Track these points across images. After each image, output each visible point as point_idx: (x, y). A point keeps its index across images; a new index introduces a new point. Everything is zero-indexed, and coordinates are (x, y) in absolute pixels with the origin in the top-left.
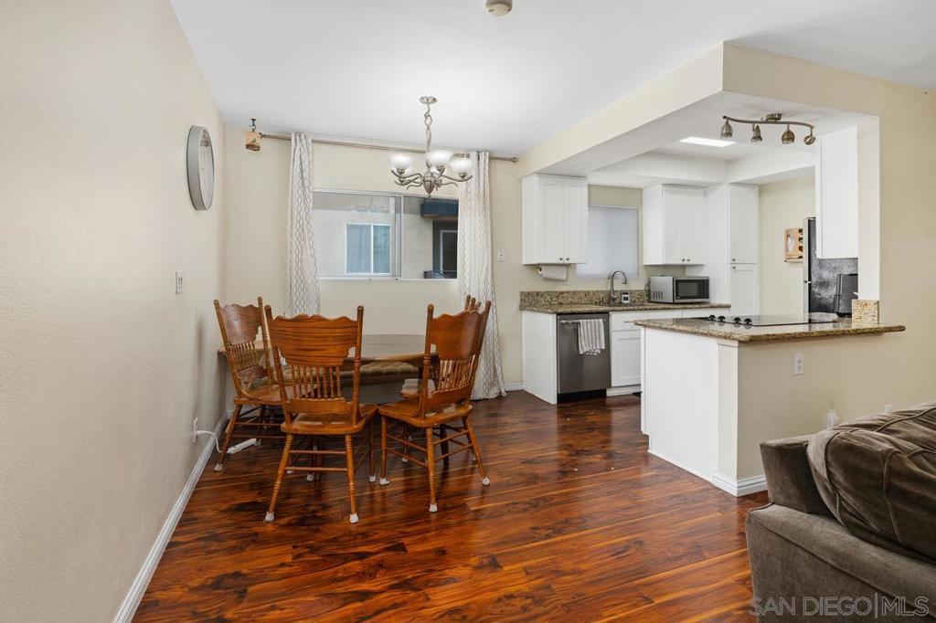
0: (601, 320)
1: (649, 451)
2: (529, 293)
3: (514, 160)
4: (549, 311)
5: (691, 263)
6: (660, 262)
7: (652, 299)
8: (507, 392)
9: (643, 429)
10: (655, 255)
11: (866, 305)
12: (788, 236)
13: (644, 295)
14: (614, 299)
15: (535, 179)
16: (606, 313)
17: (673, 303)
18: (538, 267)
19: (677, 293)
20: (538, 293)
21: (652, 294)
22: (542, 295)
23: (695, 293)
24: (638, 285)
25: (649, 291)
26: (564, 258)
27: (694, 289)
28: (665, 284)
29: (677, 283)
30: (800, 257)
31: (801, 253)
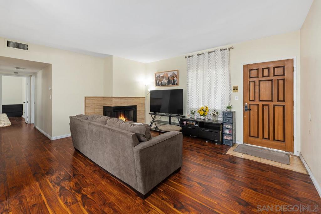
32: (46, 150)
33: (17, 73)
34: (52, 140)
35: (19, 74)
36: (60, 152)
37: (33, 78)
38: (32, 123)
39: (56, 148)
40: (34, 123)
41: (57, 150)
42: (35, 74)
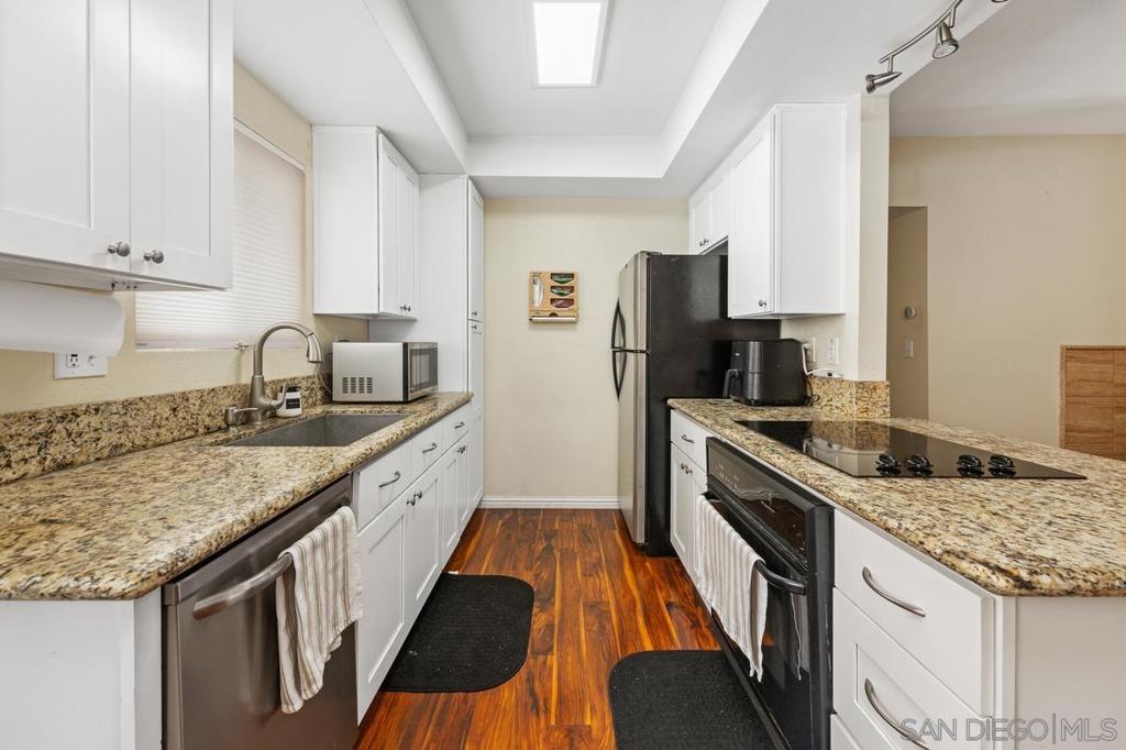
7: (338, 395)
12: (535, 282)
13: (321, 386)
14: (266, 410)
17: (406, 402)
19: (410, 381)
21: (338, 384)
23: (426, 375)
24: (301, 365)
27: (426, 369)
29: (411, 357)
30: (553, 315)
31: (553, 308)
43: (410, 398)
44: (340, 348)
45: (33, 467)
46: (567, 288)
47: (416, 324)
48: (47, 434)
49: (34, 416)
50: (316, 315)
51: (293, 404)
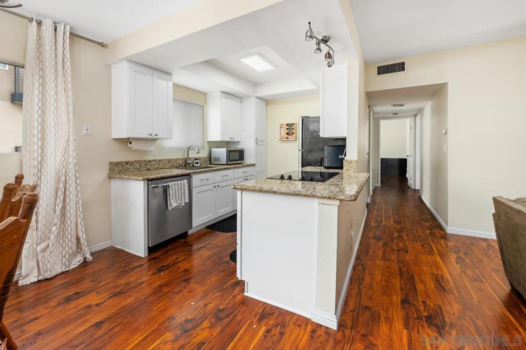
0: (185, 181)
1: (245, 294)
2: (118, 163)
3: (102, 45)
4: (141, 178)
5: (235, 140)
6: (218, 139)
7: (212, 162)
8: (92, 254)
9: (238, 275)
10: (215, 135)
11: (351, 162)
12: (281, 127)
13: (207, 160)
14: (189, 164)
15: (125, 65)
16: (189, 175)
17: (227, 164)
18: (127, 141)
19: (228, 159)
20: (127, 163)
21: (212, 159)
22: (132, 164)
23: (237, 157)
24: (204, 154)
25: (210, 158)
26: (153, 134)
27: (236, 155)
28: (221, 153)
29: (229, 152)
30: (287, 138)
31: (287, 136)
32: (433, 251)
33: (397, 114)
34: (448, 232)
35: (399, 115)
36: (464, 272)
37: (418, 118)
38: (417, 188)
39: (455, 256)
40: (419, 189)
41: (457, 263)
42: (420, 111)
43: (229, 163)
44: (213, 150)
45: (145, 169)
46: (292, 129)
47: (240, 143)
48: (147, 164)
49: (145, 161)
50: (208, 142)
51: (197, 163)
